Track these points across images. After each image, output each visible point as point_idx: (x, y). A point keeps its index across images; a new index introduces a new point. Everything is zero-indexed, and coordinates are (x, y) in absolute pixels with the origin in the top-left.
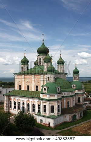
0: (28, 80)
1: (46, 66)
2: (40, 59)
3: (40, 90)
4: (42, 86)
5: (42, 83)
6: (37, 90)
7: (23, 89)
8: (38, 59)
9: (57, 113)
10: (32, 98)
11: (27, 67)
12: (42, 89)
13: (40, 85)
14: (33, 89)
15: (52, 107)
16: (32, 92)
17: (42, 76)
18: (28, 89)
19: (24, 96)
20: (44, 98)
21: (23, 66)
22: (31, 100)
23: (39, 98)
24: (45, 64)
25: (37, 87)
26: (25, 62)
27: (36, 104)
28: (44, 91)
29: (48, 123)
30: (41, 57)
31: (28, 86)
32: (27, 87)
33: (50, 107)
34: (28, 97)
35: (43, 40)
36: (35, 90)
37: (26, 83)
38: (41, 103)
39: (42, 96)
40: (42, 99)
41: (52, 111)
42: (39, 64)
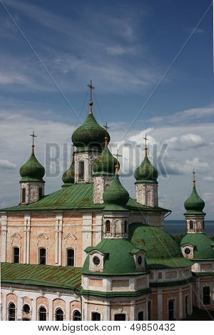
0: (41, 231)
1: (100, 189)
2: (82, 164)
3: (79, 262)
4: (87, 251)
5: (86, 242)
6: (71, 262)
8: (73, 163)
10: (52, 289)
11: (41, 191)
12: (88, 258)
13: (81, 247)
14: (56, 258)
16: (55, 268)
17: (87, 219)
18: (43, 261)
20: (92, 288)
21: (25, 185)
22: (50, 296)
23: (76, 290)
24: (99, 180)
25: (71, 253)
26: (34, 173)
27: (68, 311)
28: (92, 268)
30: (84, 157)
31: (43, 251)
32: (37, 252)
33: (113, 318)
34: (43, 288)
35: (91, 104)
36: (65, 264)
37: (34, 241)
38: (85, 306)
39: (86, 284)
40: (89, 295)
42: (76, 179)
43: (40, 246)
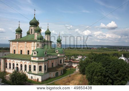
0: (21, 46)
1: (36, 36)
2: (32, 30)
3: (31, 53)
4: (33, 51)
6: (28, 53)
7: (17, 53)
8: (30, 29)
9: (44, 72)
10: (24, 60)
11: (21, 36)
12: (33, 53)
13: (31, 50)
14: (25, 53)
15: (40, 67)
16: (25, 55)
17: (33, 43)
18: (21, 53)
19: (18, 58)
21: (17, 34)
22: (23, 62)
23: (30, 60)
24: (36, 34)
25: (28, 51)
26: (19, 31)
27: (28, 65)
28: (34, 55)
29: (37, 79)
30: (32, 28)
31: (21, 51)
32: (20, 51)
33: (39, 67)
34: (22, 60)
35: (35, 15)
36: (27, 54)
37: (19, 48)
38: (32, 64)
39: (32, 59)
40: (33, 61)
41: (40, 70)
42: (30, 33)
43: (21, 50)
